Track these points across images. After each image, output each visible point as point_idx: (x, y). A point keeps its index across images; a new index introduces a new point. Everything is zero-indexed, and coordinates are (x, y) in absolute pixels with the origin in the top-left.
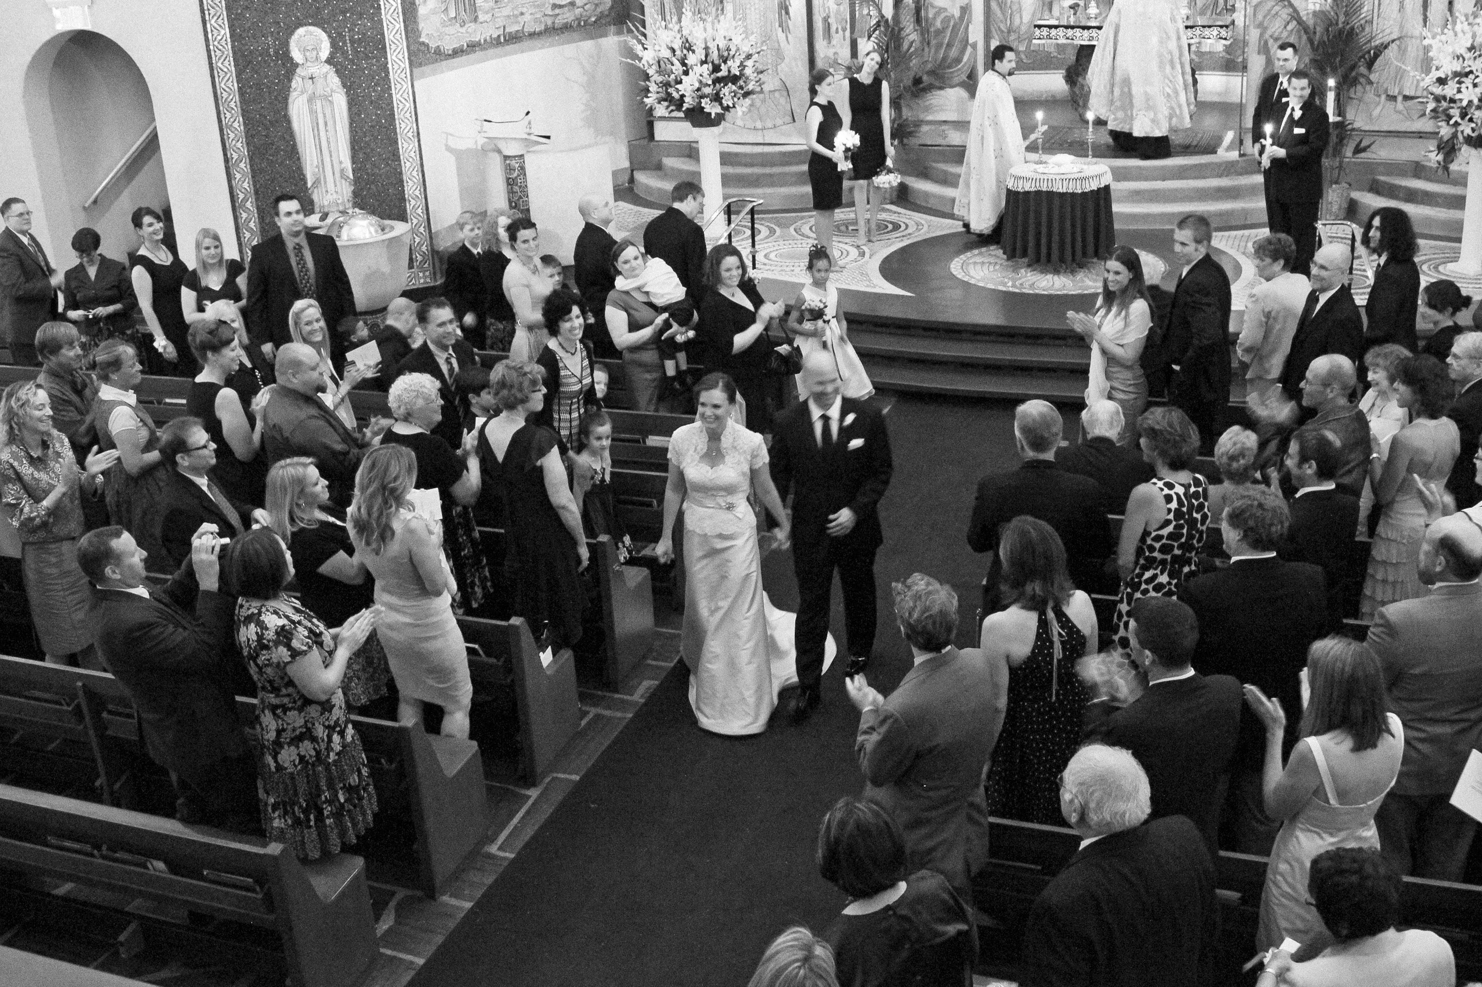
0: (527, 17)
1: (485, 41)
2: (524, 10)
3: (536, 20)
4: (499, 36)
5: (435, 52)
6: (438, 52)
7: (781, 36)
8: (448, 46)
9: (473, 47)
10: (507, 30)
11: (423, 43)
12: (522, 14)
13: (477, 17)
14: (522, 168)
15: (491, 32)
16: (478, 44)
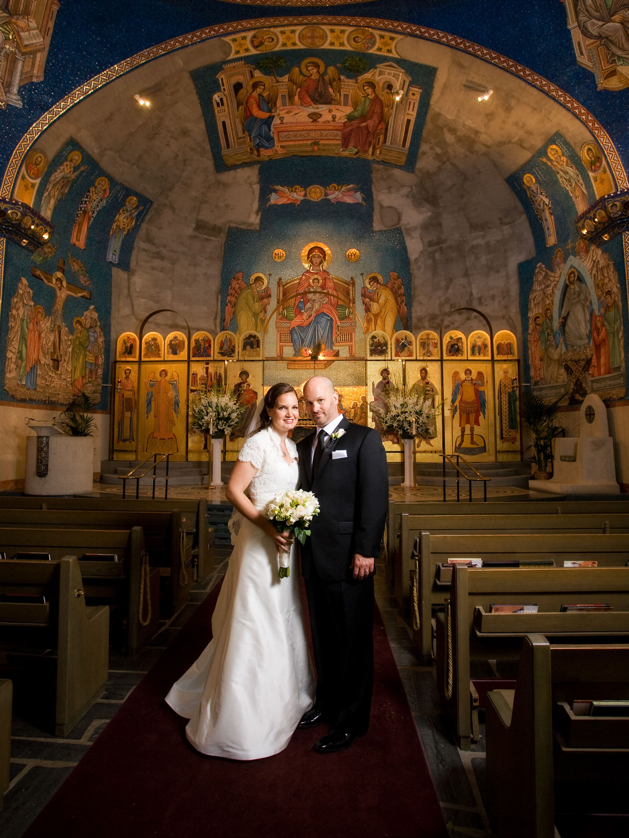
0: (60, 396)
1: (38, 400)
2: (60, 393)
3: (64, 399)
4: (46, 400)
5: (11, 396)
6: (13, 396)
7: (175, 415)
8: (19, 396)
9: (32, 400)
10: (50, 399)
11: (5, 390)
12: (58, 394)
13: (36, 388)
14: (47, 443)
15: (42, 397)
16: (35, 401)
